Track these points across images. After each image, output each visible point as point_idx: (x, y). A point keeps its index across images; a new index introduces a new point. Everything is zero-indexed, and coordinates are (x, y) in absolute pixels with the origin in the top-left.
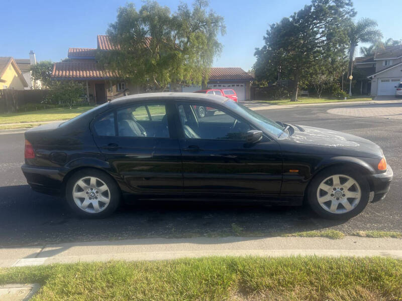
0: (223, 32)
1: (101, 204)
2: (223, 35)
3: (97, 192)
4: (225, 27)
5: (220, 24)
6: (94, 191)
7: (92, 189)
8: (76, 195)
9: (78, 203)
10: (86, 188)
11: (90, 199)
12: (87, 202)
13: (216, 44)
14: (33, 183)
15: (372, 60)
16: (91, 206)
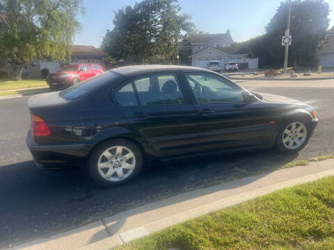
0: (83, 12)
1: (125, 171)
2: (83, 15)
3: (122, 160)
4: (84, 8)
5: (80, 5)
6: (119, 160)
7: (116, 158)
8: (101, 165)
9: (102, 174)
10: (111, 158)
11: (114, 167)
12: (110, 172)
13: (76, 23)
14: (44, 161)
15: (189, 44)
16: (115, 175)
